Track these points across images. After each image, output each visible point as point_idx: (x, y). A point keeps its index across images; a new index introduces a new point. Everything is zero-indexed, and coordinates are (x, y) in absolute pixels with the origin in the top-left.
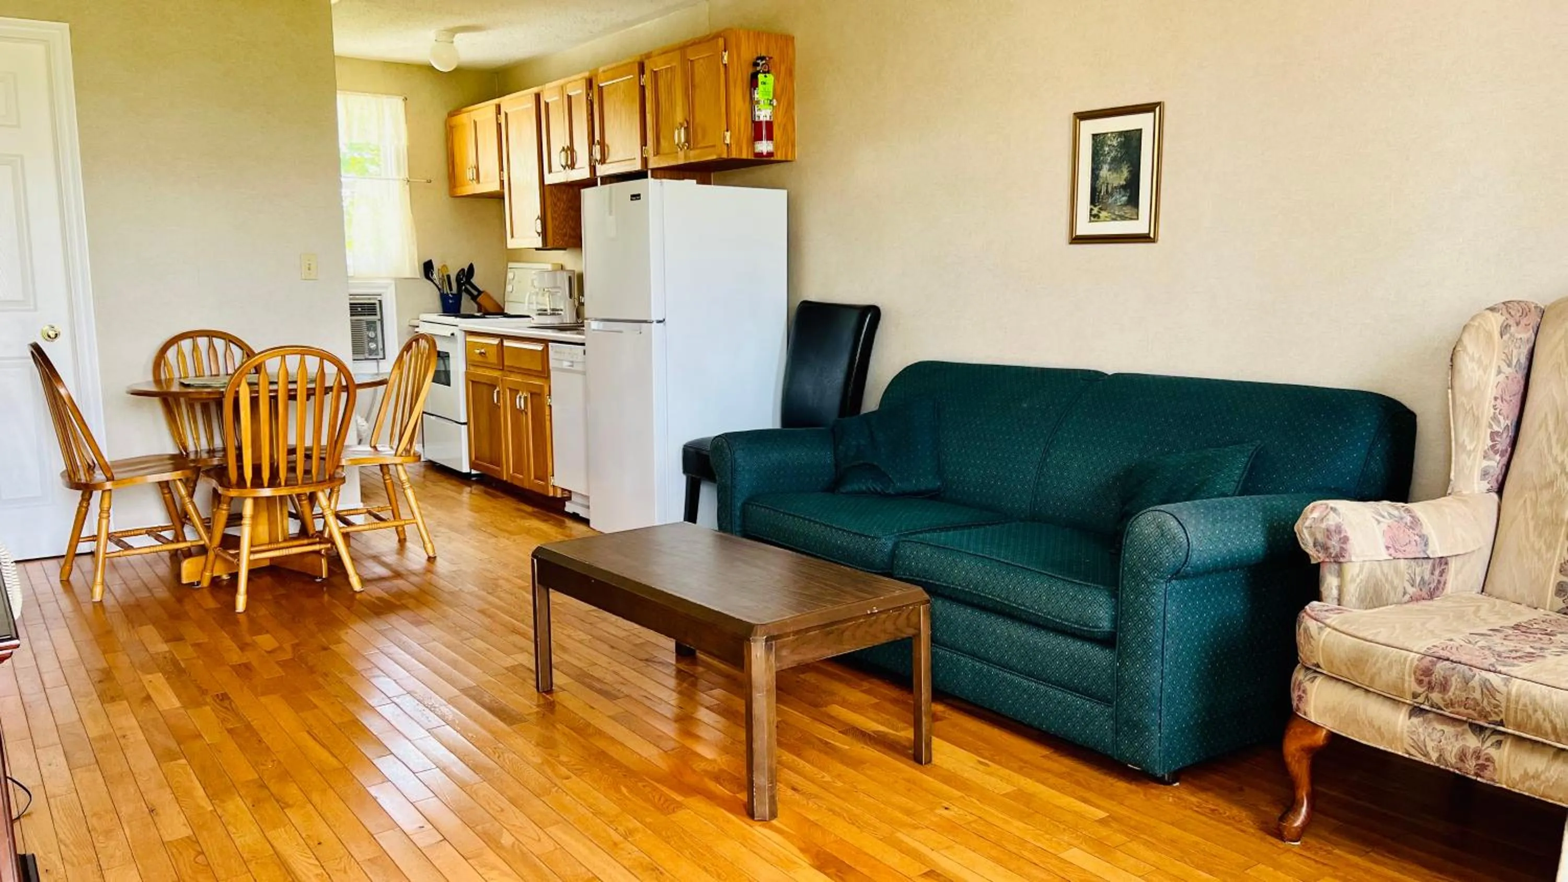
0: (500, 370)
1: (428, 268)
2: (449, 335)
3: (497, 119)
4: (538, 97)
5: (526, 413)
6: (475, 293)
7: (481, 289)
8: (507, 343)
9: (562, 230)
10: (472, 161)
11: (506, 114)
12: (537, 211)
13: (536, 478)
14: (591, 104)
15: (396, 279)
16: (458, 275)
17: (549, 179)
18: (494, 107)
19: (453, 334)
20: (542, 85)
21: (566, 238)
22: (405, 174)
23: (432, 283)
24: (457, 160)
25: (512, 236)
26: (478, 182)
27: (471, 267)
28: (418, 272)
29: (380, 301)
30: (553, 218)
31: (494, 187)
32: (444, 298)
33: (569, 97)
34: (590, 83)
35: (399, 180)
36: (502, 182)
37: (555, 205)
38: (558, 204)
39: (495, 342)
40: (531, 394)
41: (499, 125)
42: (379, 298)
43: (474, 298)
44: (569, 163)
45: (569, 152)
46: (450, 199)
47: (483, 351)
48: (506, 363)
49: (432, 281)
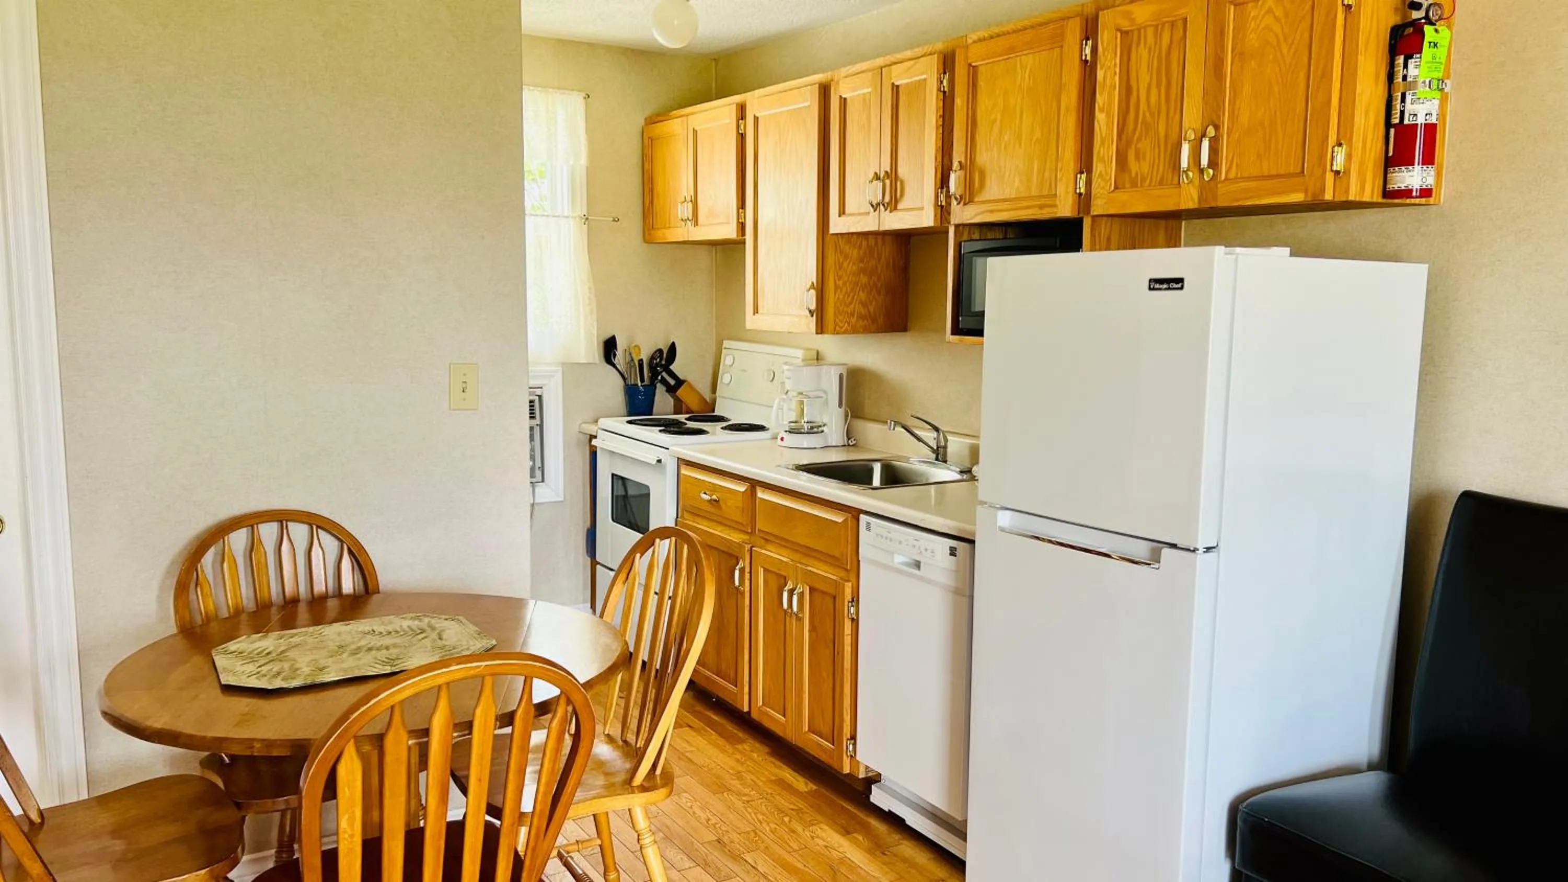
0: (747, 533)
1: (610, 346)
2: (654, 462)
3: (738, 126)
4: (825, 91)
5: (800, 620)
6: (672, 382)
7: (681, 377)
8: (761, 494)
9: (848, 306)
10: (686, 189)
11: (756, 119)
12: (811, 275)
13: (812, 730)
14: (947, 99)
15: (563, 364)
16: (652, 358)
17: (837, 225)
18: (734, 107)
19: (659, 461)
20: (832, 70)
21: (854, 320)
22: (582, 210)
23: (614, 370)
24: (659, 188)
25: (756, 311)
26: (696, 224)
27: (673, 348)
28: (596, 354)
29: (540, 397)
30: (836, 287)
31: (729, 232)
32: (630, 391)
33: (896, 89)
34: (947, 63)
35: (575, 218)
36: (742, 227)
37: (841, 267)
38: (845, 264)
39: (741, 488)
40: (812, 590)
41: (742, 138)
42: (538, 392)
43: (671, 390)
44: (887, 199)
45: (888, 182)
46: (645, 245)
47: (714, 497)
48: (759, 525)
49: (614, 366)
